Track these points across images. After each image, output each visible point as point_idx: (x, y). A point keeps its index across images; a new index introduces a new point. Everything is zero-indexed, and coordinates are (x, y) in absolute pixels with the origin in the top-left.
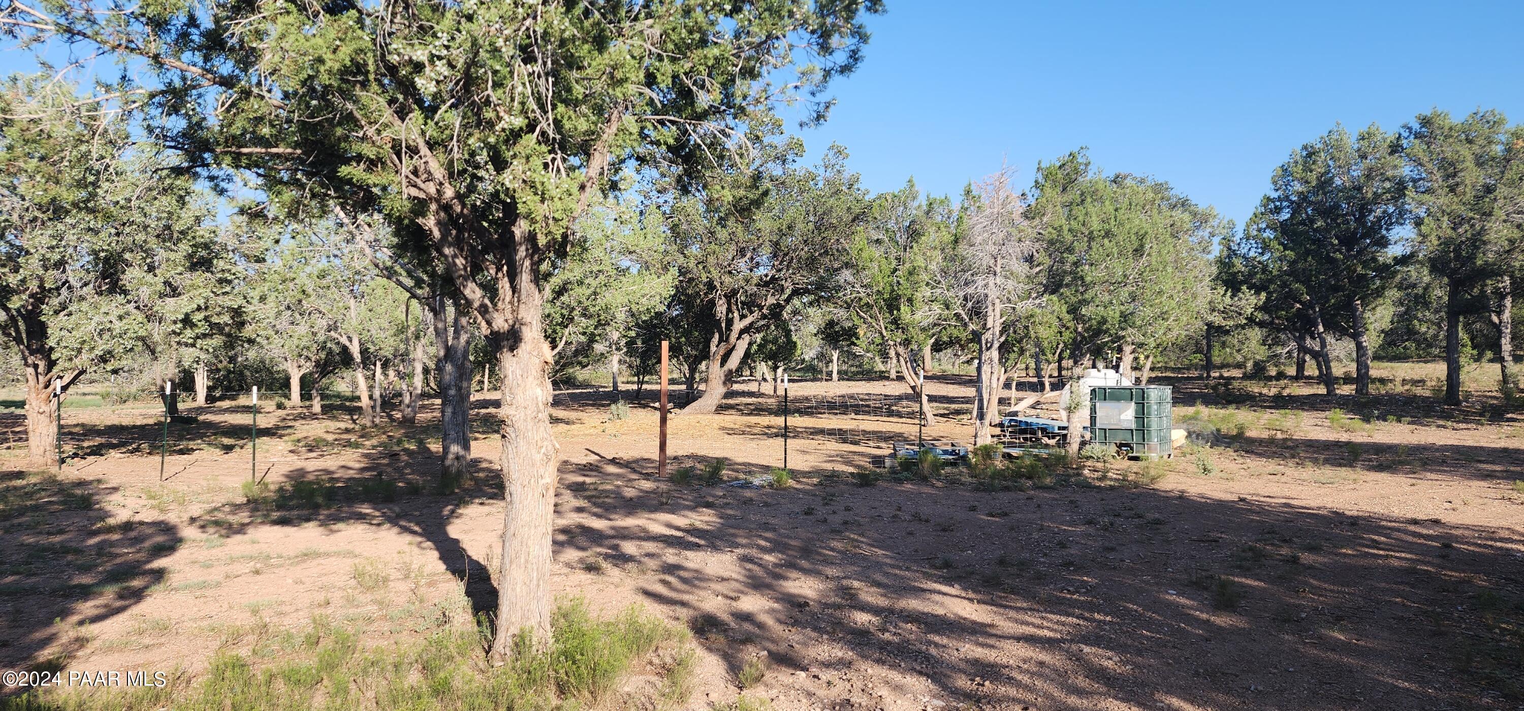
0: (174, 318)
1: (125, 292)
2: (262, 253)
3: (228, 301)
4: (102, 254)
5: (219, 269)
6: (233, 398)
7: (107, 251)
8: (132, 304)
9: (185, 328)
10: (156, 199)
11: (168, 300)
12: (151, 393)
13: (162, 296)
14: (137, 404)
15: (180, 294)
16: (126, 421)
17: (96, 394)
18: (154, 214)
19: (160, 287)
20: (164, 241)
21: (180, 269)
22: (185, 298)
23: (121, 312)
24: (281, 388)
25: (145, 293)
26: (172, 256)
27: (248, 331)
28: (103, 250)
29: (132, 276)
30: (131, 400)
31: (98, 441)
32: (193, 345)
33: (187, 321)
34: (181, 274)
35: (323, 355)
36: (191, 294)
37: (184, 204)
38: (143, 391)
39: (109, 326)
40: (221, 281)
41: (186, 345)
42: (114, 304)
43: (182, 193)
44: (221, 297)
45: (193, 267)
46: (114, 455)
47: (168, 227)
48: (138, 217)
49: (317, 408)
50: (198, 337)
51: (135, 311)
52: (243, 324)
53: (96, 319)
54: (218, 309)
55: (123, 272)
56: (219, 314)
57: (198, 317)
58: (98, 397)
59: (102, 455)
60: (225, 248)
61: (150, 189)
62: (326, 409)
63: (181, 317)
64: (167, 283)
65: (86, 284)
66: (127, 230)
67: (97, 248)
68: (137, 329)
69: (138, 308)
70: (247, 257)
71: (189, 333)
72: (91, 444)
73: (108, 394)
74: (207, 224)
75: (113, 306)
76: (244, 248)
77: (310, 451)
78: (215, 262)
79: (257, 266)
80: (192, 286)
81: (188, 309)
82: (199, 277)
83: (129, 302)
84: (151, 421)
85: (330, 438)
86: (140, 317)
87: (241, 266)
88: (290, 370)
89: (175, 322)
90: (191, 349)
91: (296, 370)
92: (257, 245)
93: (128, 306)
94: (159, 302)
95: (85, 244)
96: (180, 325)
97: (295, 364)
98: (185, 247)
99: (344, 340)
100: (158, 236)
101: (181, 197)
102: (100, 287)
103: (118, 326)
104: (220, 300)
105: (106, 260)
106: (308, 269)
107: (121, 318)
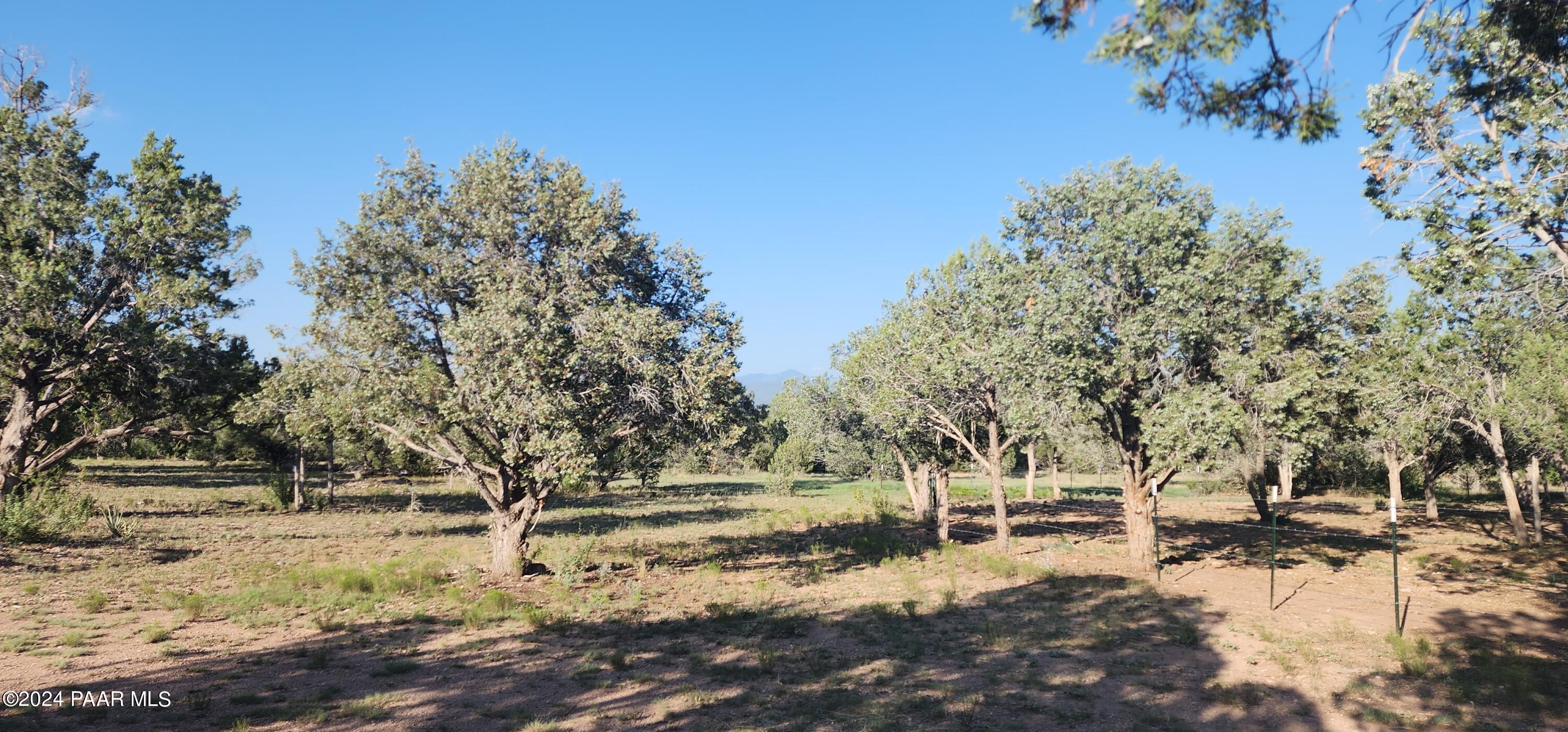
0: (1274, 407)
1: (1218, 379)
2: (1377, 321)
3: (1335, 385)
4: (1192, 337)
5: (1324, 344)
6: (1320, 493)
7: (1197, 333)
8: (1228, 393)
9: (1288, 420)
10: (1248, 267)
11: (1267, 385)
12: (1235, 484)
13: (1260, 381)
14: (1222, 496)
15: (1279, 378)
16: (1216, 517)
17: (1183, 483)
18: (1246, 286)
19: (1256, 370)
20: (1259, 316)
21: (1278, 348)
22: (1285, 384)
23: (1215, 402)
24: (1374, 483)
25: (1241, 379)
26: (1268, 332)
27: (1363, 419)
28: (1193, 333)
29: (1224, 359)
30: (1216, 490)
31: (1191, 540)
32: (1298, 440)
33: (1290, 411)
34: (1279, 353)
35: (1438, 446)
36: (1293, 376)
37: (1280, 270)
38: (1227, 482)
39: (1201, 419)
40: (1327, 360)
41: (1290, 439)
42: (1206, 394)
43: (1277, 256)
44: (1328, 381)
45: (1292, 345)
46: (1210, 561)
47: (1263, 299)
48: (1228, 292)
49: (1432, 512)
50: (1303, 429)
51: (1231, 401)
52: (1354, 411)
53: (1188, 411)
54: (1324, 395)
55: (1216, 357)
56: (1324, 401)
57: (1301, 406)
58: (1185, 487)
59: (1198, 560)
60: (1328, 318)
61: (1241, 258)
62: (1444, 514)
63: (1283, 404)
64: (1264, 366)
65: (1176, 374)
66: (1218, 307)
67: (1187, 330)
68: (1232, 421)
69: (1233, 396)
70: (1356, 329)
71: (1293, 425)
72: (1185, 542)
73: (1194, 484)
74: (1309, 289)
75: (1207, 394)
76: (1352, 317)
77: (1449, 578)
78: (1318, 336)
79: (1370, 338)
80: (1294, 367)
81: (1292, 395)
82: (1302, 356)
83: (1223, 390)
84: (1240, 518)
85: (1466, 558)
86: (1236, 406)
87: (1349, 340)
88: (1387, 463)
89: (1276, 412)
90: (1295, 445)
91: (1395, 463)
92: (1370, 312)
93: (1223, 394)
94: (1257, 388)
95: (1175, 328)
96: (1282, 415)
97: (1394, 456)
98: (1282, 321)
99: (1479, 429)
100: (1251, 312)
101: (1277, 262)
102: (1192, 375)
103: (1211, 418)
104: (1327, 384)
105: (1198, 343)
106: (1424, 340)
107: (1214, 408)
